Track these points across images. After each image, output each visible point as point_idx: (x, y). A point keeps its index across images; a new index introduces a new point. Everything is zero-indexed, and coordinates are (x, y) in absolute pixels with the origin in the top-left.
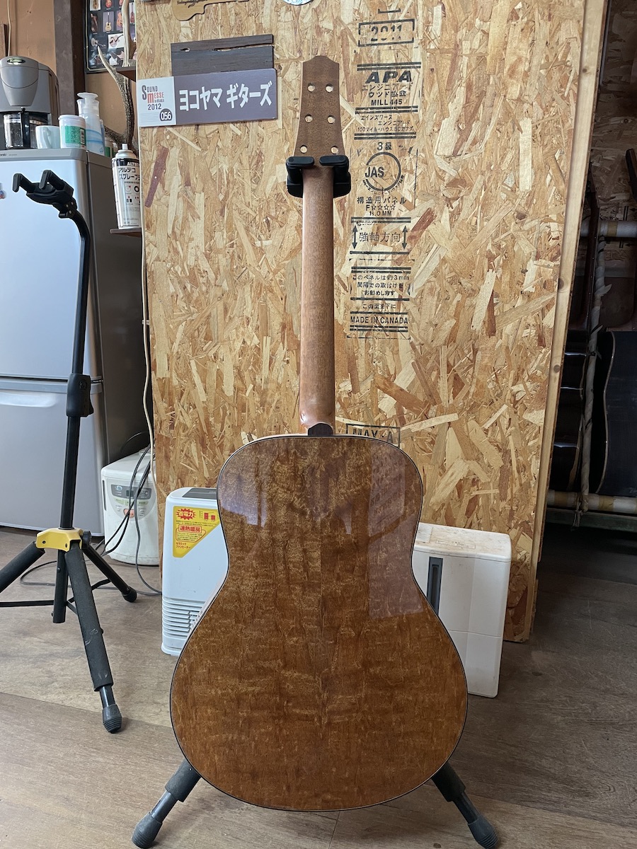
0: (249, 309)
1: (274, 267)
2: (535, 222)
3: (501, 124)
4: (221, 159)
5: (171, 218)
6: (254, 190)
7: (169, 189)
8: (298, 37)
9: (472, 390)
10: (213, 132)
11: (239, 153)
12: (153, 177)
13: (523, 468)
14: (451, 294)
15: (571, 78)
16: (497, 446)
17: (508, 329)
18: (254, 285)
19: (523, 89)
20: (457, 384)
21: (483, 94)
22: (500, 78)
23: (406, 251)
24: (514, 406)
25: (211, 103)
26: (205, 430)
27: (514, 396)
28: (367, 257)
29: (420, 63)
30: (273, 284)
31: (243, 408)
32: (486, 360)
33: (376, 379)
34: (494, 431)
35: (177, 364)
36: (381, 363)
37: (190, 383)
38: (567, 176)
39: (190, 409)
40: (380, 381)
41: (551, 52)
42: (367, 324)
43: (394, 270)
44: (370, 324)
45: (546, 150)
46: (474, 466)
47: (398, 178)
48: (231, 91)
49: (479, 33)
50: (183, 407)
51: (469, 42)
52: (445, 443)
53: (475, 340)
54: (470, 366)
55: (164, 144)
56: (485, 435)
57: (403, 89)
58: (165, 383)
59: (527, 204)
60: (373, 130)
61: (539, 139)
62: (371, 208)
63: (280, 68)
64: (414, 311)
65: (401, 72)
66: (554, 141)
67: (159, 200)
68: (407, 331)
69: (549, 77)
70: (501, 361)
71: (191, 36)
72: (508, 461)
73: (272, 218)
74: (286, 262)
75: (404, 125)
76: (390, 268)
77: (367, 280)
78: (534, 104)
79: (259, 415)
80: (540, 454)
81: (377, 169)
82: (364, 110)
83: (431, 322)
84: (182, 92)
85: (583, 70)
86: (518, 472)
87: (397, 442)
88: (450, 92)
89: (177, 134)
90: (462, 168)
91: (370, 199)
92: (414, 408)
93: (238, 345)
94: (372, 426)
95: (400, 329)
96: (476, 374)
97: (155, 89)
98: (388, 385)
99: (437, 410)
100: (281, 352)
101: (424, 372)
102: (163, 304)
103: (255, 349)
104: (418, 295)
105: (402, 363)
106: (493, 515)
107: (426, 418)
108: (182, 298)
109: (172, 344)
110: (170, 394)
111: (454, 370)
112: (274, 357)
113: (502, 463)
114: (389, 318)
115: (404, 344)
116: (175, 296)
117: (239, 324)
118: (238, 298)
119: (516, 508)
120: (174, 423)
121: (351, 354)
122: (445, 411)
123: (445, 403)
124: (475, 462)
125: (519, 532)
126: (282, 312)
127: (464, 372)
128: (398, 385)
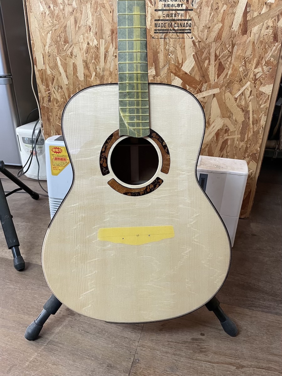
0: (90, 20)
9: (229, 73)
13: (256, 122)
14: (220, 5)
16: (242, 108)
17: (255, 29)
18: (93, 3)
20: (221, 68)
24: (254, 82)
27: (255, 75)
32: (240, 51)
33: (170, 66)
34: (240, 99)
35: (49, 60)
36: (174, 55)
37: (57, 73)
39: (59, 89)
40: (173, 67)
42: (165, 28)
44: (167, 28)
46: (227, 121)
50: (55, 88)
52: (211, 107)
53: (233, 38)
54: (229, 56)
56: (235, 102)
58: (43, 72)
68: (190, 33)
70: (249, 53)
72: (247, 118)
80: (267, 113)
83: (206, 26)
86: (253, 124)
92: (193, 86)
93: (85, 46)
95: (186, 31)
96: (233, 61)
98: (177, 70)
99: (207, 87)
100: (112, 50)
101: (200, 61)
102: (37, 19)
103: (95, 48)
104: (199, 6)
105: (187, 55)
106: (235, 150)
107: (200, 92)
108: (48, 15)
109: (45, 46)
110: (46, 80)
111: (219, 59)
112: (107, 54)
113: (244, 119)
114: (179, 24)
115: (188, 42)
116: (44, 13)
117: (85, 31)
118: (83, 13)
119: (249, 145)
120: (51, 98)
121: (155, 50)
122: (212, 86)
123: (212, 81)
124: (228, 119)
125: (250, 160)
126: (111, 22)
127: (225, 60)
128: (184, 70)
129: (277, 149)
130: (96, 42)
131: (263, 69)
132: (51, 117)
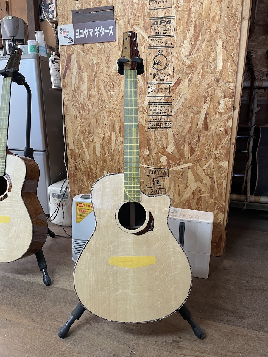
0: (106, 121)
1: (116, 103)
2: (223, 83)
3: (209, 42)
4: (93, 58)
5: (73, 83)
6: (107, 71)
7: (72, 71)
8: (124, 7)
9: (198, 153)
10: (90, 47)
11: (100, 55)
12: (66, 66)
13: (220, 185)
14: (189, 113)
15: (238, 22)
16: (209, 176)
17: (213, 127)
18: (108, 110)
19: (218, 27)
20: (192, 151)
21: (201, 29)
22: (208, 22)
23: (170, 95)
24: (215, 160)
25: (89, 35)
26: (89, 171)
27: (216, 155)
28: (154, 98)
29: (175, 16)
30: (116, 110)
31: (104, 161)
32: (204, 141)
33: (159, 149)
34: (207, 170)
35: (77, 144)
36: (161, 142)
37: (82, 151)
38: (237, 63)
39: (83, 162)
40: (160, 150)
41: (229, 11)
42: (154, 126)
43: (165, 103)
44: (156, 126)
45: (228, 52)
46: (199, 184)
47: (167, 65)
48: (97, 30)
49: (199, 3)
50: (80, 161)
51: (195, 7)
52: (187, 175)
53: (199, 132)
54: (197, 143)
55: (70, 52)
56: (203, 172)
57: (168, 27)
58: (72, 151)
59: (220, 75)
60: (156, 45)
61: (225, 48)
62: (155, 78)
63: (117, 19)
64: (174, 121)
65: (167, 20)
66: (231, 48)
67: (68, 76)
68: (171, 129)
69: (229, 21)
70: (210, 141)
71: (80, 7)
72: (213, 182)
73: (115, 82)
74: (121, 101)
75: (169, 43)
76: (163, 103)
77: (154, 108)
78: (222, 33)
79: (111, 164)
80: (226, 179)
81: (158, 61)
82: (152, 37)
83: (181, 125)
84: (76, 31)
85: (243, 18)
86: (218, 187)
87: (168, 175)
88: (188, 28)
89: (75, 48)
90: (193, 60)
91: (155, 74)
92: (175, 161)
93: (102, 135)
94: (157, 168)
95: (168, 128)
96: (200, 146)
97: (65, 29)
98: (163, 151)
99: (184, 162)
100: (120, 138)
101: (178, 146)
102: (71, 119)
103: (109, 137)
104: (176, 114)
105: (169, 142)
106: (207, 205)
107: (179, 165)
108: (79, 116)
109: (75, 135)
110: (75, 156)
111: (191, 145)
112: (117, 140)
113: (211, 183)
114: (164, 124)
115: (170, 134)
116: (76, 115)
117: (102, 127)
118: (102, 116)
119: (217, 201)
120: (77, 168)
121: (148, 139)
122: (187, 162)
123: (187, 158)
124: (200, 183)
125: (218, 211)
126: (119, 122)
127: (195, 146)
128: (168, 151)
129: (246, 202)
130: (109, 134)
132: (76, 180)
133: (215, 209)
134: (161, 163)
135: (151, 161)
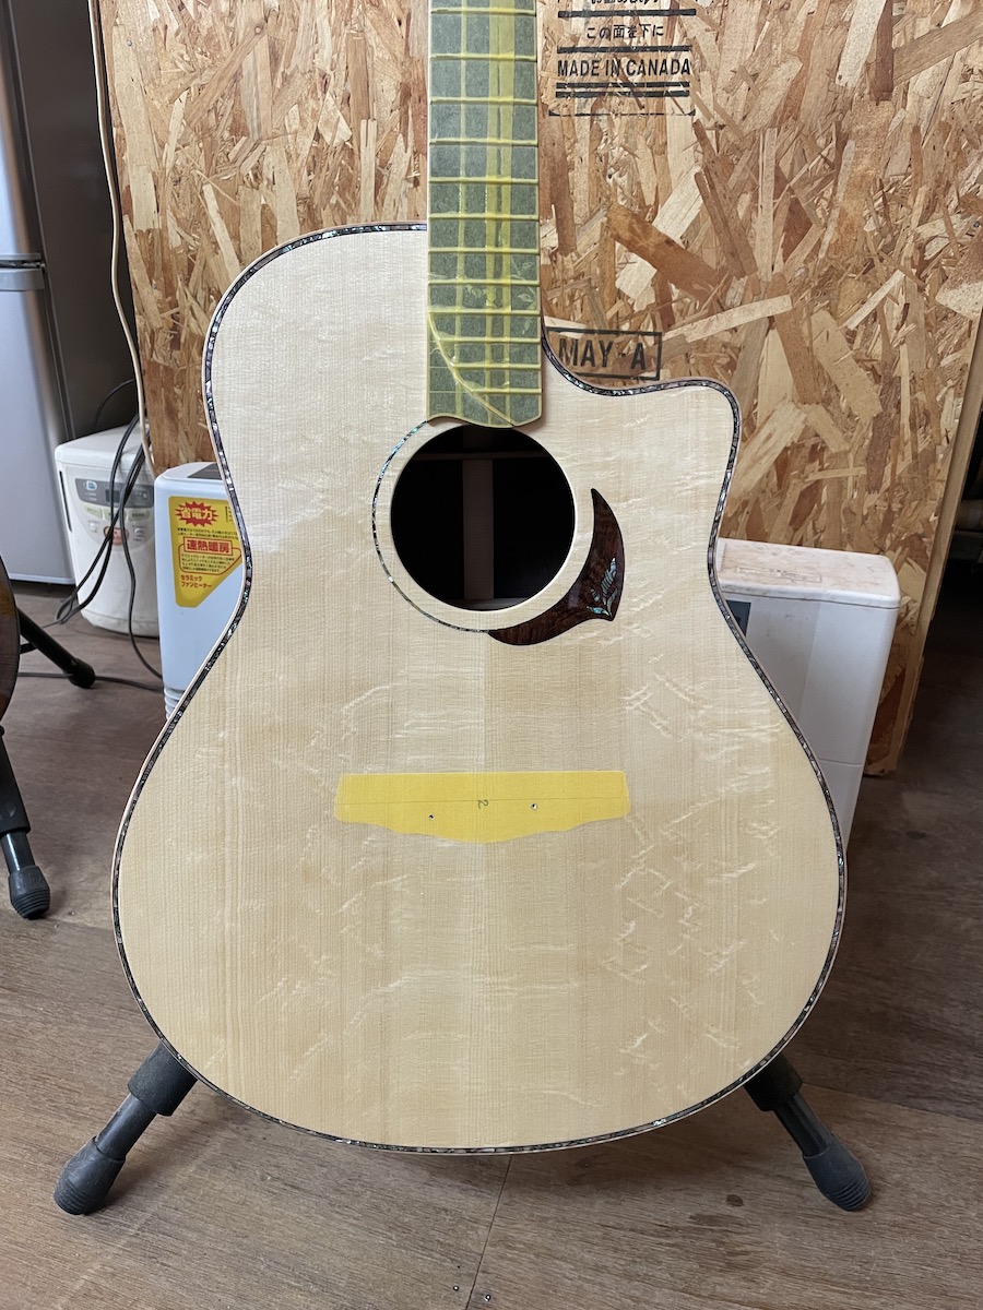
0: (327, 52)
9: (827, 239)
13: (925, 418)
16: (873, 369)
17: (921, 82)
20: (796, 224)
24: (918, 274)
27: (921, 248)
32: (866, 161)
33: (612, 216)
34: (868, 336)
35: (176, 196)
36: (625, 177)
37: (205, 242)
39: (210, 301)
40: (621, 221)
42: (594, 80)
44: (603, 78)
46: (818, 416)
50: (195, 297)
52: (759, 366)
53: (843, 112)
54: (827, 178)
56: (846, 344)
58: (154, 240)
68: (686, 94)
70: (898, 166)
72: (891, 404)
80: (964, 385)
83: (743, 69)
86: (913, 427)
87: (654, 366)
92: (696, 286)
93: (306, 144)
94: (601, 332)
95: (671, 89)
96: (840, 196)
98: (638, 231)
99: (746, 290)
100: (401, 157)
101: (721, 198)
102: (135, 51)
103: (343, 152)
105: (674, 176)
106: (848, 523)
107: (719, 309)
108: (177, 34)
109: (162, 147)
110: (166, 268)
111: (791, 191)
112: (385, 172)
113: (879, 409)
114: (647, 62)
115: (678, 127)
116: (161, 28)
117: (306, 92)
118: (301, 25)
119: (899, 506)
120: (180, 334)
121: (559, 157)
122: (763, 291)
123: (763, 271)
124: (820, 408)
125: (902, 557)
126: (400, 57)
127: (812, 194)
128: (661, 230)
130: (344, 132)
131: (949, 224)
132: (179, 401)
133: (888, 543)
134: (620, 304)
135: (568, 291)
